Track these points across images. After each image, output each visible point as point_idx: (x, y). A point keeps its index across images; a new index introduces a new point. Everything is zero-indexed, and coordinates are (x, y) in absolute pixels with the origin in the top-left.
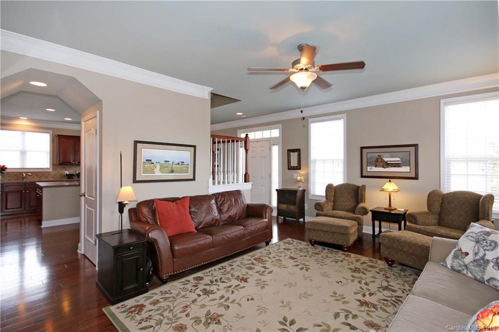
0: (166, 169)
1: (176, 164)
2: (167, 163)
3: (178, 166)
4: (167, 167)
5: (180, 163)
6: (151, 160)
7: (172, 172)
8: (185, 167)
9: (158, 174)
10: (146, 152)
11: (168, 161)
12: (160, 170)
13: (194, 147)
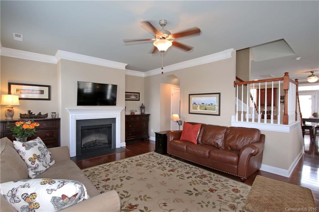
0: (202, 108)
1: (208, 105)
2: (203, 104)
3: (209, 106)
4: (203, 106)
5: (210, 105)
6: (195, 103)
7: (206, 109)
8: (213, 107)
9: (199, 110)
10: (194, 99)
11: (204, 104)
12: (200, 108)
13: (219, 94)
